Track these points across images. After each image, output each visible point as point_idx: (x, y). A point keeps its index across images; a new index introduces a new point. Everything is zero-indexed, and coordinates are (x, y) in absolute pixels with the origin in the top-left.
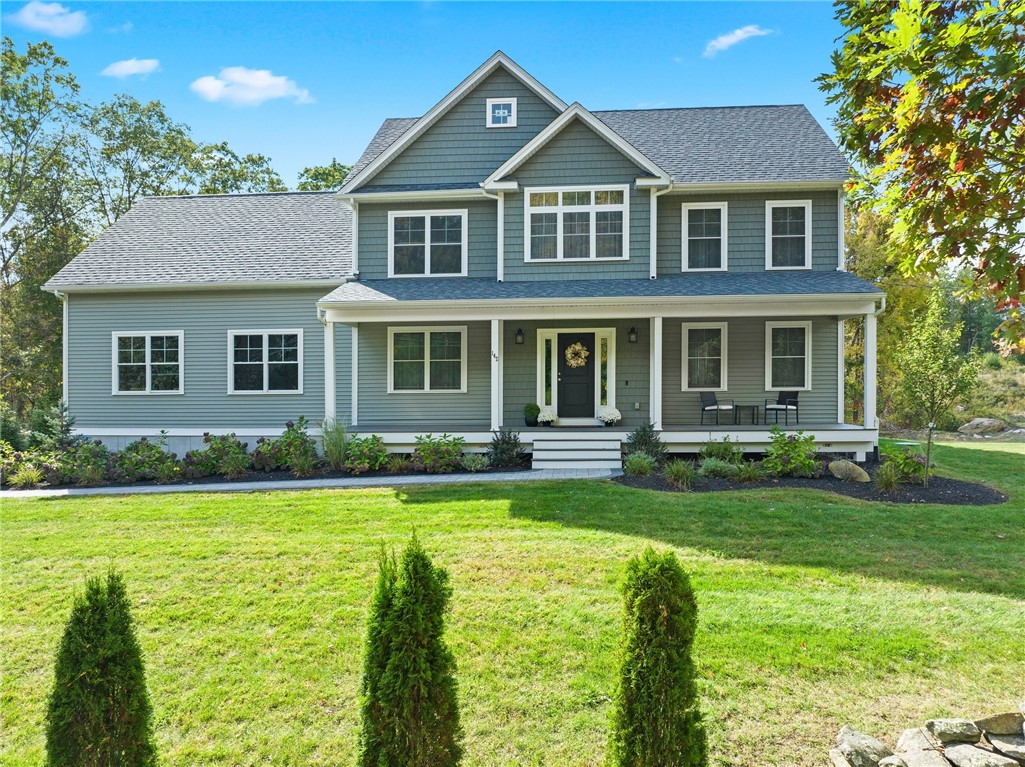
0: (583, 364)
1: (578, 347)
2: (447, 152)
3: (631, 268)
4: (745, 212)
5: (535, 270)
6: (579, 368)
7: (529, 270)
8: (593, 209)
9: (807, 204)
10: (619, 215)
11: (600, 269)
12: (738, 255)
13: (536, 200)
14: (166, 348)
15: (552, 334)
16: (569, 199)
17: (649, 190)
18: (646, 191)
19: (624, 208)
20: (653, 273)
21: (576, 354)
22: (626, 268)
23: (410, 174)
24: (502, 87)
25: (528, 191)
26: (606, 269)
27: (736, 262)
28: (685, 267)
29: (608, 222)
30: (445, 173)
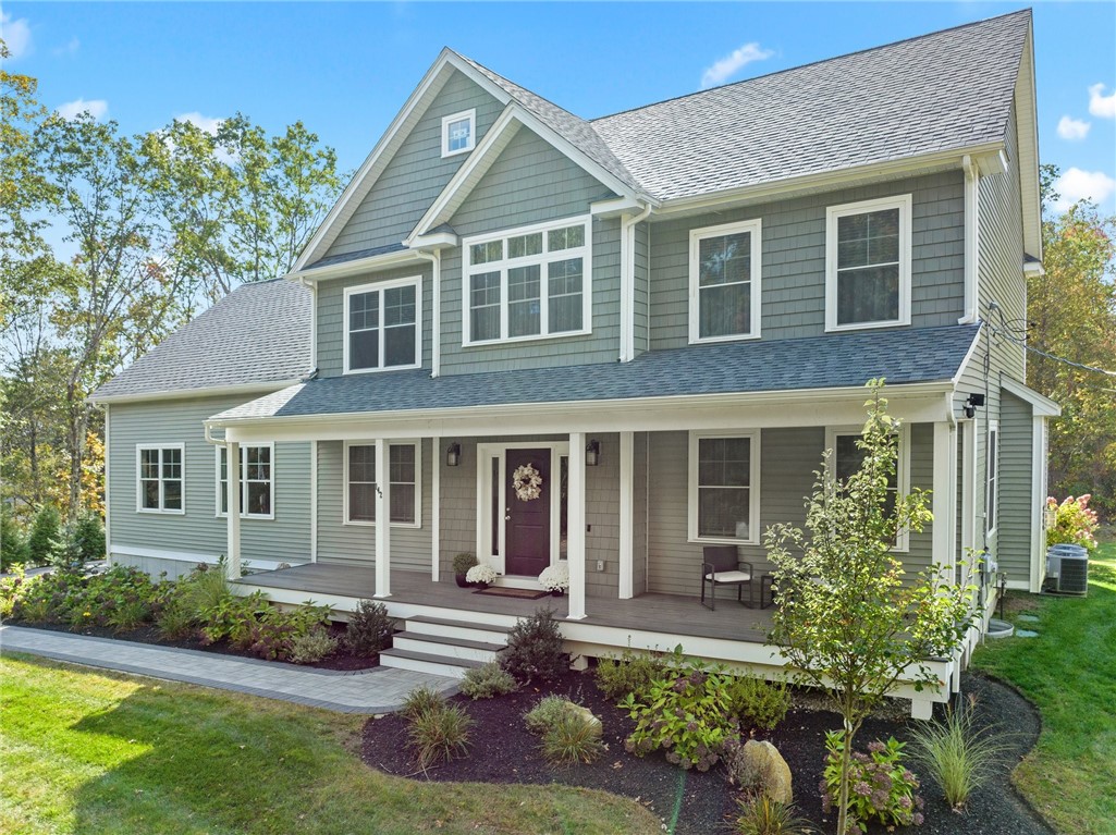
0: (536, 496)
1: (527, 470)
3: (594, 346)
4: (791, 231)
5: (475, 357)
6: (532, 501)
7: (468, 358)
8: (545, 259)
9: (903, 203)
10: (579, 262)
11: (554, 350)
12: (780, 309)
13: (478, 255)
14: (173, 462)
15: (500, 450)
16: (517, 247)
17: (620, 218)
18: (614, 222)
19: (585, 252)
20: (627, 353)
21: (526, 481)
22: (589, 346)
24: (460, 97)
25: (468, 242)
26: (563, 349)
27: (775, 322)
28: (694, 337)
29: (566, 275)
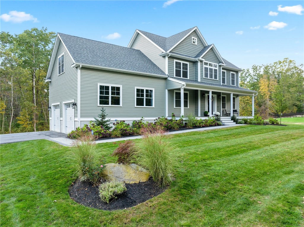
2: (185, 47)
3: (218, 82)
4: (228, 73)
5: (205, 80)
8: (213, 68)
9: (235, 73)
10: (217, 70)
11: (214, 81)
14: (116, 90)
18: (221, 66)
19: (217, 68)
23: (178, 51)
24: (194, 35)
25: (204, 61)
27: (227, 83)
29: (215, 71)
30: (185, 52)
